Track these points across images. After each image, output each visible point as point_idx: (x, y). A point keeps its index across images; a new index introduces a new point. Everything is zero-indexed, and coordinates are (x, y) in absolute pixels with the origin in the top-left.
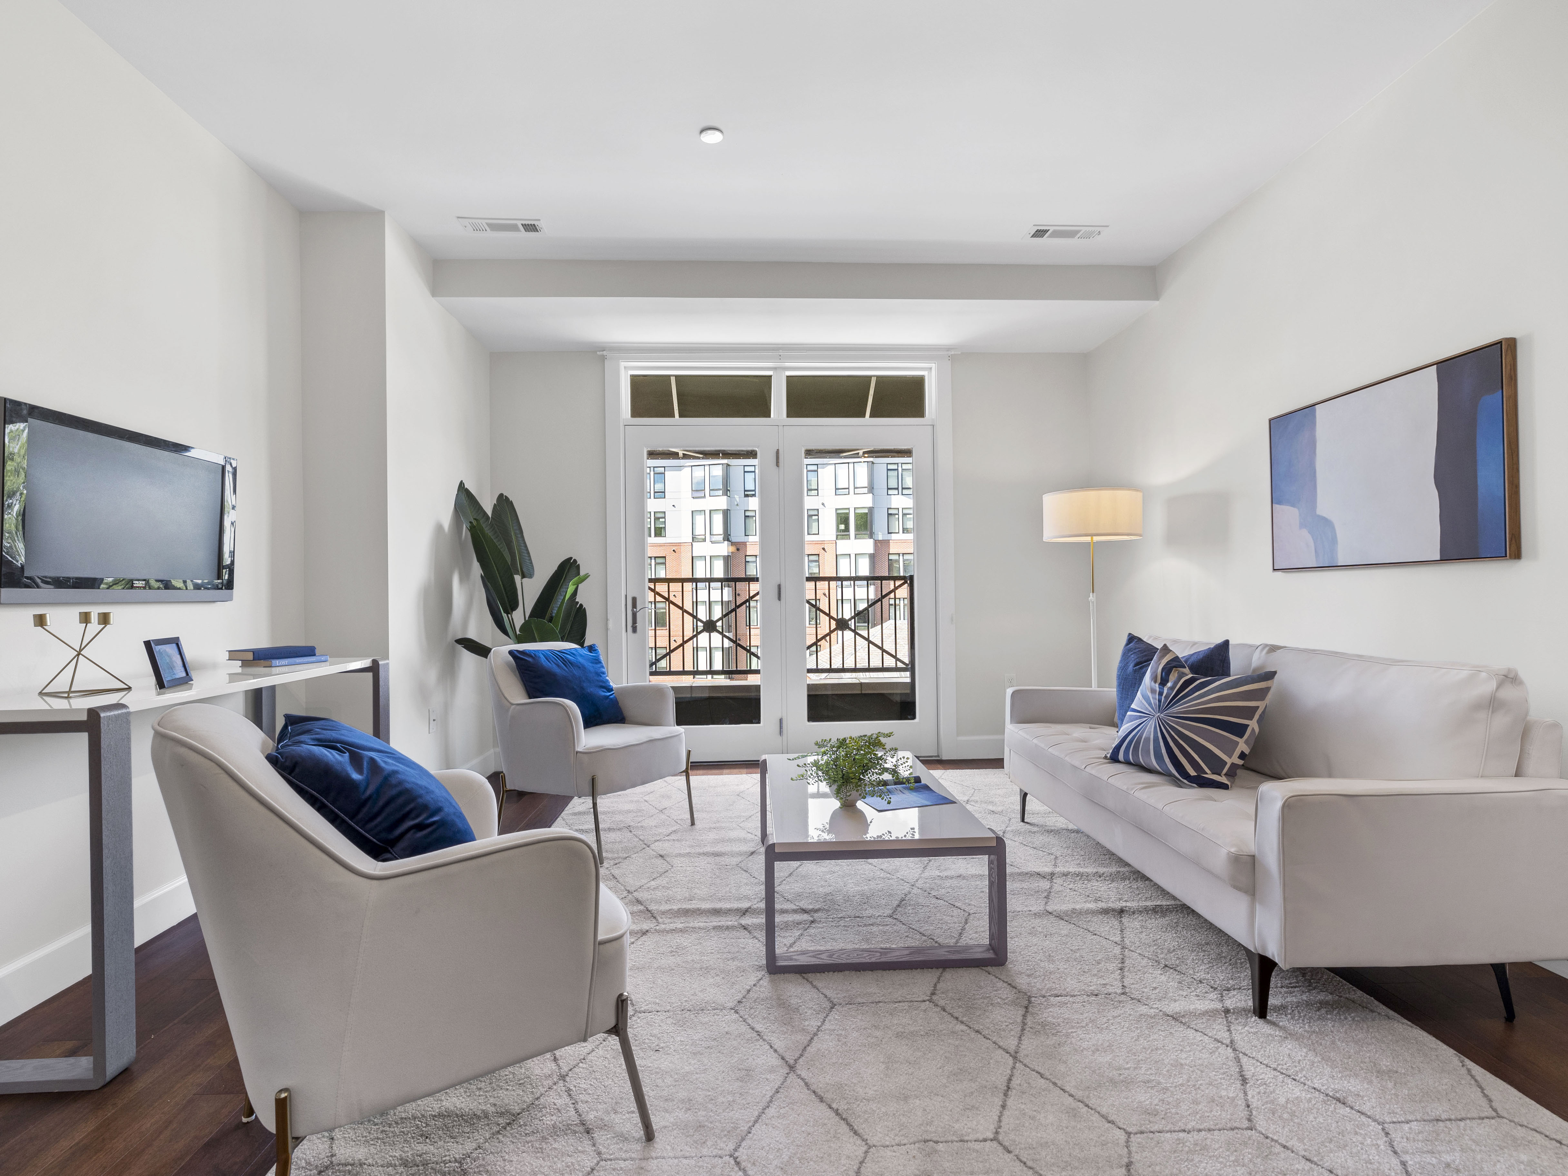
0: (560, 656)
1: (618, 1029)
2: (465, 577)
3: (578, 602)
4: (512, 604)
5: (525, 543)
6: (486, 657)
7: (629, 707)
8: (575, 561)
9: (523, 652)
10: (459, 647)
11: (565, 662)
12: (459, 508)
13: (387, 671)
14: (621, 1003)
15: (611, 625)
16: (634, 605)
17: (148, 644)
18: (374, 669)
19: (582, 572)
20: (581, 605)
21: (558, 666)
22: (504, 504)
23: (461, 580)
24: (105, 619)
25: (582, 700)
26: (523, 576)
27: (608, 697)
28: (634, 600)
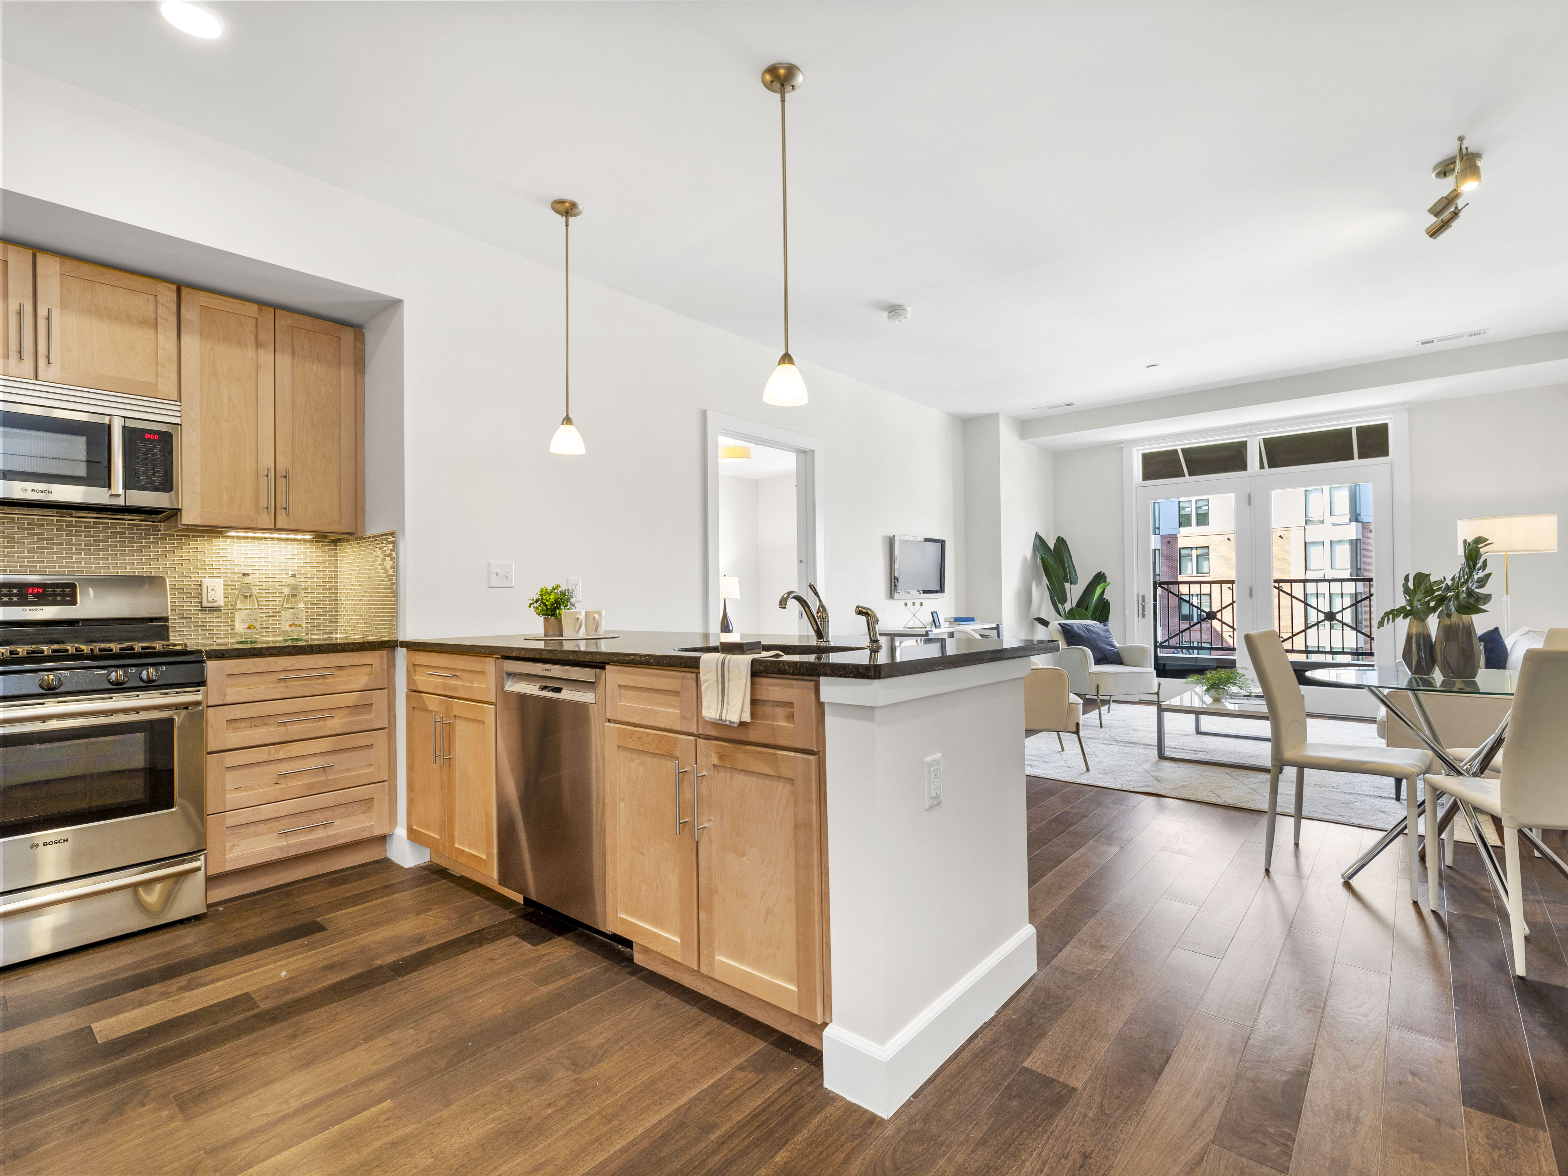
0: (1087, 629)
1: (1077, 732)
2: (1039, 583)
3: (1105, 599)
4: (1064, 600)
5: (1073, 564)
6: (1047, 627)
7: (1125, 656)
8: (1104, 574)
9: (1065, 624)
10: (1036, 622)
11: (1088, 630)
12: (1035, 548)
13: (1003, 630)
14: (1078, 725)
15: (1127, 612)
16: (1143, 601)
17: (932, 613)
18: (997, 628)
19: (1108, 581)
20: (1107, 600)
21: (1084, 632)
22: (1061, 542)
23: (1037, 585)
24: (921, 604)
25: (1095, 649)
26: (1071, 583)
27: (1111, 650)
28: (1143, 597)
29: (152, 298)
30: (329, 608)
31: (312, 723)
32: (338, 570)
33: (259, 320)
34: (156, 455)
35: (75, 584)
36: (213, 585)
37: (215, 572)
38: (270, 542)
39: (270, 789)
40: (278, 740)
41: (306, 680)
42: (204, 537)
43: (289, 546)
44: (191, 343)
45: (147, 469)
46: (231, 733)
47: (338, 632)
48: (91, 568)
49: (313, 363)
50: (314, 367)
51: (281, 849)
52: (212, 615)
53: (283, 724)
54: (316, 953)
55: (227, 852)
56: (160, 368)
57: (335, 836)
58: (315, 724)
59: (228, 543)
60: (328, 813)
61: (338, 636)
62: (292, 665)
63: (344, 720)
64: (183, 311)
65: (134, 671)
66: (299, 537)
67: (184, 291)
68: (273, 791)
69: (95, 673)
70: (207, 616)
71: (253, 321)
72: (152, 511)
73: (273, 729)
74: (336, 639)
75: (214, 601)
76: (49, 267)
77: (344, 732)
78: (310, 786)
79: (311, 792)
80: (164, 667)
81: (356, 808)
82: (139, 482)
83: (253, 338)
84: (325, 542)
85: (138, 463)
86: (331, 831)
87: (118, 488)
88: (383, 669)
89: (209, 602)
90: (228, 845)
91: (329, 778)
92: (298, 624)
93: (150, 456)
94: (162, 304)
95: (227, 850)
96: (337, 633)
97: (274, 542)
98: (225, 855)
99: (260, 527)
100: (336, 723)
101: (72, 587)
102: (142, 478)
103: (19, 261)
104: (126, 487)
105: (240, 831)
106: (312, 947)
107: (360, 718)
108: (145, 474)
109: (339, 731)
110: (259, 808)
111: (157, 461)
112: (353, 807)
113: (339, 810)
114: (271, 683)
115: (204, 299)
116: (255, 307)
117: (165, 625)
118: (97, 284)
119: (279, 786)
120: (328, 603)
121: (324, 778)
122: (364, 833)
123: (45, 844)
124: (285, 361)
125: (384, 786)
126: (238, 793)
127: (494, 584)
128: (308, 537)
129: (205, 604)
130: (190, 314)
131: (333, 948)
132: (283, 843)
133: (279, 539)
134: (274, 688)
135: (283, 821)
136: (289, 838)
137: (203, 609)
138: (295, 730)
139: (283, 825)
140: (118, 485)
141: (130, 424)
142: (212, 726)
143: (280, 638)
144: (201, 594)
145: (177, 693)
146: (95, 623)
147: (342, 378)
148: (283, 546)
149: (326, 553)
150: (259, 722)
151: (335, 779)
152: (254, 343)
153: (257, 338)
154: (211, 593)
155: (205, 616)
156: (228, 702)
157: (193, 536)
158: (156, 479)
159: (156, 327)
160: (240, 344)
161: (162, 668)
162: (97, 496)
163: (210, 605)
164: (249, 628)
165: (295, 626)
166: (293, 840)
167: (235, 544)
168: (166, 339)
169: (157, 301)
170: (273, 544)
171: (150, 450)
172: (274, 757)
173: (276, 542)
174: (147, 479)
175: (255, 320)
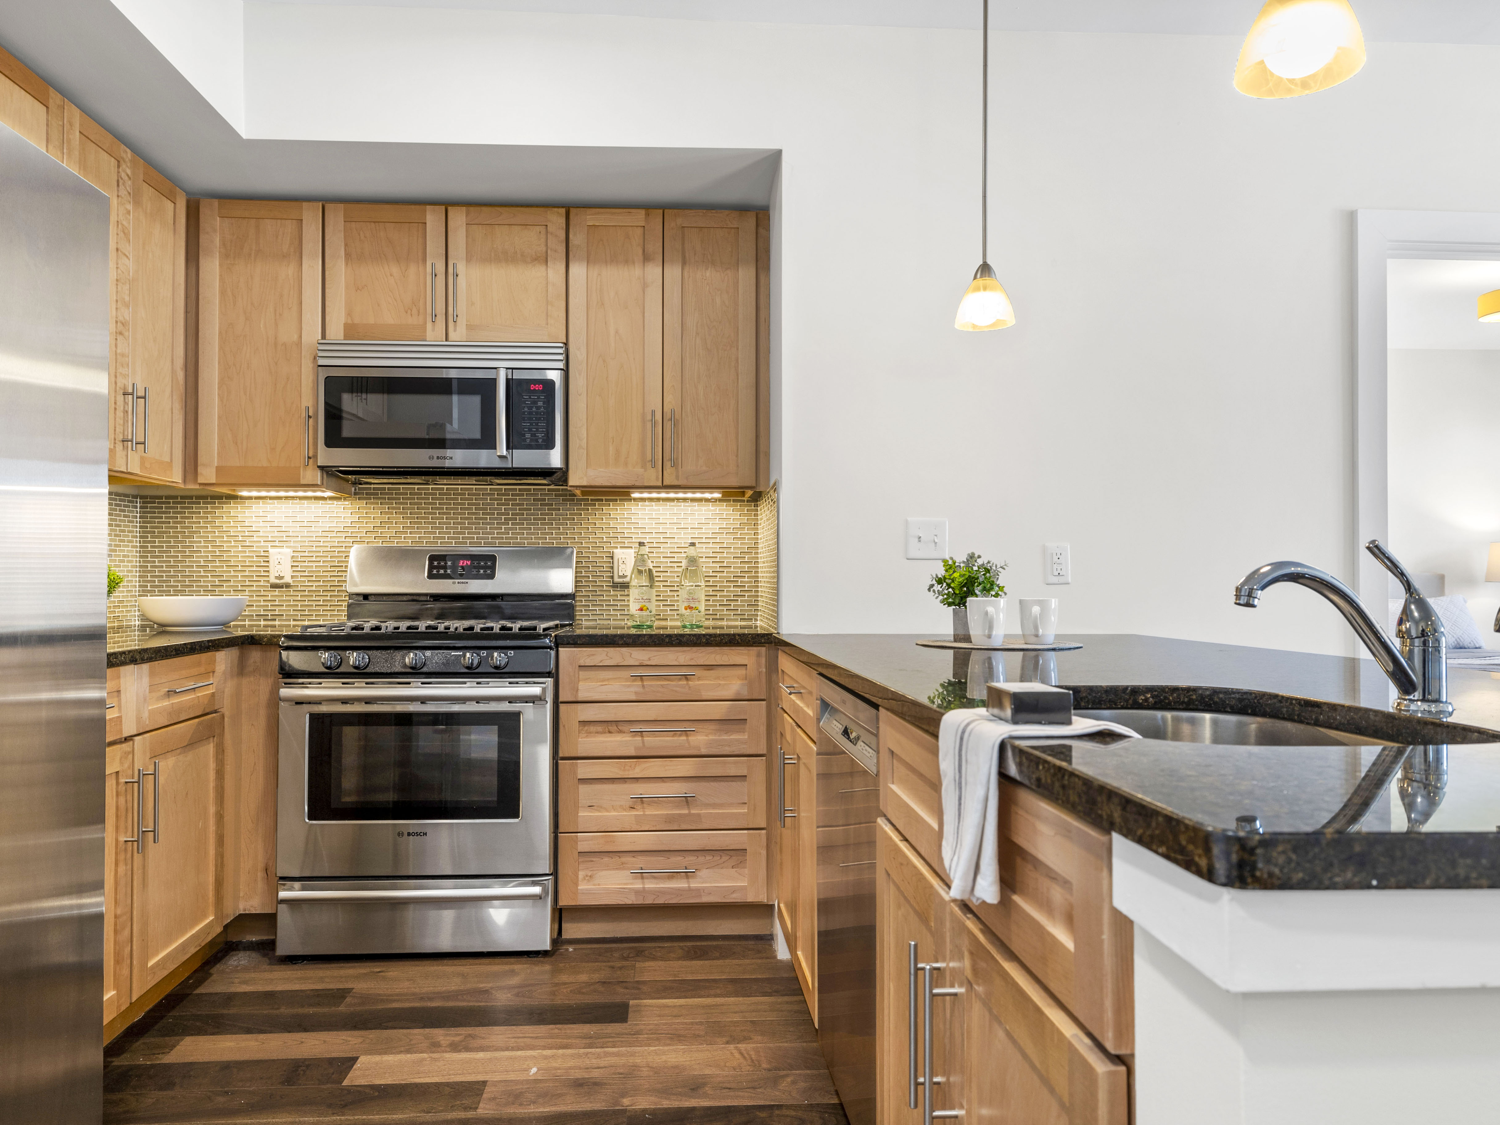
29: (543, 229)
30: (748, 587)
31: (673, 736)
32: (759, 537)
33: (646, 228)
34: (538, 408)
35: (493, 555)
36: (623, 557)
37: (626, 541)
38: (682, 504)
39: (625, 813)
40: (633, 753)
41: (665, 679)
42: (616, 500)
43: (704, 508)
44: (578, 270)
45: (531, 424)
46: (584, 738)
47: (759, 618)
48: (517, 538)
49: (707, 269)
50: (708, 274)
51: (637, 892)
52: (623, 593)
53: (639, 734)
54: (587, 1054)
55: (580, 883)
56: (549, 307)
57: (698, 890)
58: (676, 738)
59: (640, 507)
60: (691, 859)
61: (759, 623)
62: (649, 659)
63: (711, 737)
64: (571, 236)
65: (485, 655)
66: (707, 495)
67: (573, 211)
68: (627, 817)
69: (452, 654)
70: (619, 593)
71: (639, 231)
72: (539, 472)
73: (627, 738)
74: (756, 627)
75: (625, 576)
76: (458, 218)
77: (710, 753)
78: (670, 819)
79: (672, 825)
80: (512, 652)
81: (725, 858)
82: (525, 440)
83: (640, 252)
84: (744, 501)
85: (524, 419)
86: (694, 884)
87: (502, 449)
88: (760, 673)
89: (620, 577)
90: (581, 874)
91: (693, 812)
92: (694, 606)
93: (534, 409)
94: (552, 234)
95: (580, 879)
96: (756, 620)
97: (687, 504)
98: (577, 885)
99: (646, 484)
100: (701, 740)
101: (492, 558)
102: (528, 435)
103: (433, 219)
104: (508, 448)
105: (592, 859)
106: (591, 1042)
107: (731, 737)
108: (530, 430)
109: (704, 751)
110: (612, 836)
111: (541, 415)
112: (721, 856)
113: (704, 858)
114: (627, 680)
115: (591, 218)
116: (643, 212)
117: (571, 604)
118: (497, 226)
119: (634, 813)
120: (746, 580)
121: (686, 812)
122: (734, 895)
123: (409, 834)
124: (674, 272)
125: (760, 835)
126: (591, 812)
127: (913, 554)
128: (717, 495)
129: (616, 579)
130: (578, 239)
131: (607, 1054)
132: (638, 885)
133: (693, 500)
134: (629, 686)
135: (640, 858)
136: (645, 881)
137: (615, 586)
138: (655, 742)
139: (640, 861)
140: (502, 446)
141: (517, 375)
142: (564, 726)
143: (679, 624)
144: (612, 568)
145: (527, 683)
146: (513, 599)
147: (740, 281)
148: (697, 508)
149: (745, 515)
150: (613, 728)
151: (699, 815)
152: (641, 258)
153: (644, 251)
154: (622, 566)
155: (616, 593)
156: (580, 699)
157: (606, 500)
158: (540, 435)
159: (547, 262)
160: (626, 262)
161: (510, 653)
162: (483, 459)
163: (621, 580)
164: (641, 609)
165: (691, 608)
166: (650, 885)
167: (647, 508)
168: (555, 272)
169: (547, 232)
170: (686, 506)
171: (535, 402)
172: (629, 775)
173: (689, 503)
174: (531, 436)
175: (642, 228)
